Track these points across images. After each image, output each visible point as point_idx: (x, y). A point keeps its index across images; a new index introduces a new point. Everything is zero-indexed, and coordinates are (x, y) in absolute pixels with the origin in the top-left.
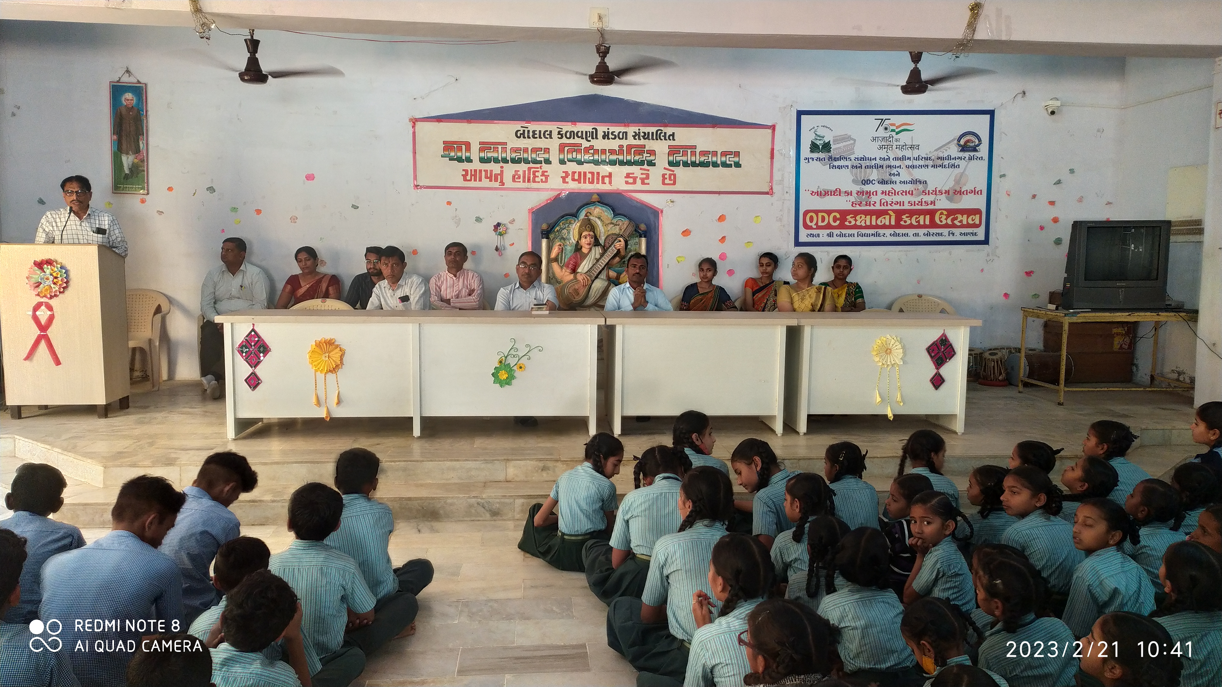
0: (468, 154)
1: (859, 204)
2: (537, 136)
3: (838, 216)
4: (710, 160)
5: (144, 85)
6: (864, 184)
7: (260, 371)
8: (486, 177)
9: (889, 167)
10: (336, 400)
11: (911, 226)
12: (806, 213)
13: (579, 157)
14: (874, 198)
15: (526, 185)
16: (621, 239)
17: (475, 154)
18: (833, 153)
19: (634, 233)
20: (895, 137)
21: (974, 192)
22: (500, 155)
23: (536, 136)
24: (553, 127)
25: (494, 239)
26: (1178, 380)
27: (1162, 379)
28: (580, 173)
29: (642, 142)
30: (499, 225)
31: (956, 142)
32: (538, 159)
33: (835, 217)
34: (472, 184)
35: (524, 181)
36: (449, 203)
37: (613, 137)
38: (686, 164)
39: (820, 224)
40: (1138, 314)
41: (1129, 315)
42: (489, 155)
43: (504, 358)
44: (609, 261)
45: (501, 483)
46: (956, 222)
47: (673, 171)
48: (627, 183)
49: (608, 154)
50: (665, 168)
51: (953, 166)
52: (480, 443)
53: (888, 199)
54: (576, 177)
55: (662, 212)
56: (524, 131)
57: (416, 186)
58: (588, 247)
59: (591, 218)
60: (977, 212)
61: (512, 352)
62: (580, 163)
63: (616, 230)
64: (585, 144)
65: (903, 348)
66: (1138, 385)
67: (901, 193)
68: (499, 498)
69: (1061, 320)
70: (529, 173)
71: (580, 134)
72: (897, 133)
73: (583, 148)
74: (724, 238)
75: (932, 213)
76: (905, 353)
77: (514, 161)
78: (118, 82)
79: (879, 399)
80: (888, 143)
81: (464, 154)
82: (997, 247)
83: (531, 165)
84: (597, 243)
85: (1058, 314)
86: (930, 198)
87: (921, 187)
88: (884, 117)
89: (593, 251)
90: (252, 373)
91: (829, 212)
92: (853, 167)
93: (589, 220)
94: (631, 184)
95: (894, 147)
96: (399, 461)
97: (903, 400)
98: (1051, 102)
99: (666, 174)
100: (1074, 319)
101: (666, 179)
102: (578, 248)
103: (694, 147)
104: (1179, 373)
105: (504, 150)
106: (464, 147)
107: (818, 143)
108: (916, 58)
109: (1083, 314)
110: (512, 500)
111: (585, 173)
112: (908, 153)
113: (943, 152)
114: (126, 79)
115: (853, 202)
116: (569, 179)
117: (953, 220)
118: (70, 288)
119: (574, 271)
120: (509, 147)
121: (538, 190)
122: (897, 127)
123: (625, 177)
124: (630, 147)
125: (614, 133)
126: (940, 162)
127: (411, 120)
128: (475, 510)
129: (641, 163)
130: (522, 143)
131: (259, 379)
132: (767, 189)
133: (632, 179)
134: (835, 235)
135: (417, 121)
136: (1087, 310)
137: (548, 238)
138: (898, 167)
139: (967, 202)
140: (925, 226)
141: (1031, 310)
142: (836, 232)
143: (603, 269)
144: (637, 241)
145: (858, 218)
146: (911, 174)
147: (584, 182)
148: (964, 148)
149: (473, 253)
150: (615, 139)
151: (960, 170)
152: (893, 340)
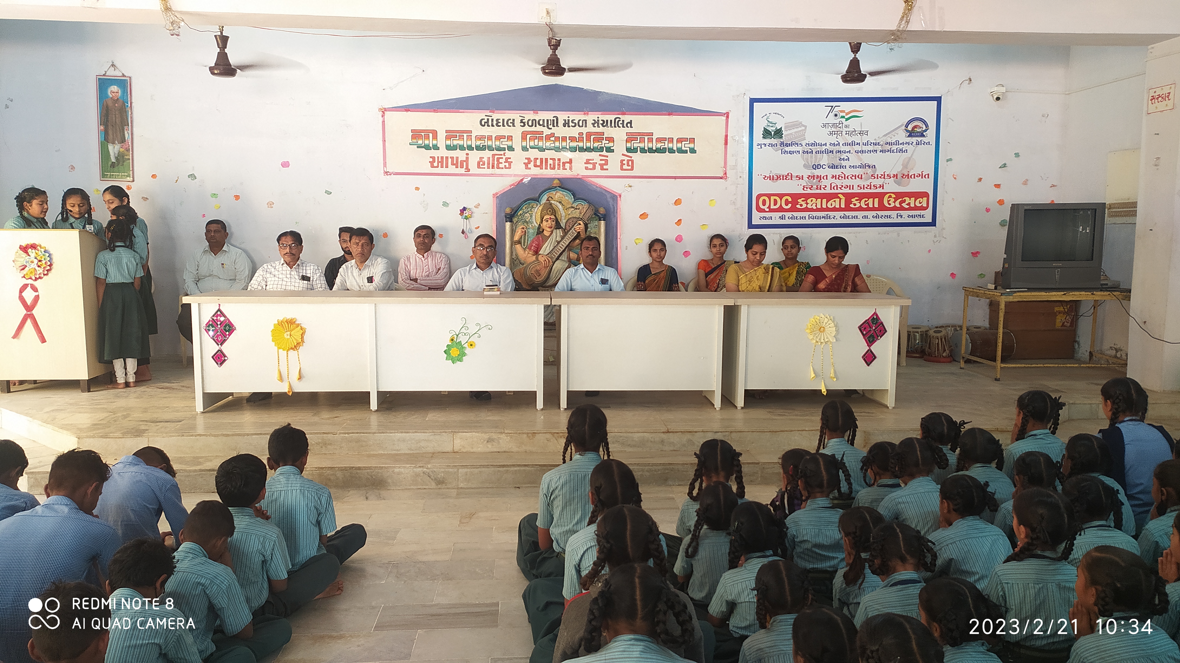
0: (435, 142)
1: (810, 188)
2: (501, 124)
3: (790, 200)
4: (666, 146)
5: (128, 79)
6: (815, 169)
7: (226, 348)
8: (453, 164)
9: (839, 152)
10: (297, 376)
11: (860, 209)
12: (759, 196)
13: (541, 144)
14: (824, 182)
15: (491, 171)
16: (581, 222)
17: (441, 142)
18: (784, 139)
19: (594, 216)
20: (845, 123)
21: (921, 175)
22: (465, 143)
23: (499, 124)
24: (516, 116)
25: (460, 222)
26: (1116, 357)
27: (1100, 356)
28: (541, 159)
29: (601, 129)
30: (464, 209)
31: (904, 127)
32: (501, 146)
33: (787, 200)
34: (439, 170)
35: (488, 168)
36: (417, 189)
37: (573, 125)
38: (643, 151)
39: (772, 207)
40: (1073, 293)
41: (1065, 294)
42: (455, 143)
43: (455, 336)
44: (570, 243)
45: (448, 454)
46: (904, 205)
47: (631, 157)
48: (587, 168)
49: (568, 141)
50: (623, 155)
51: (901, 151)
52: (434, 416)
53: (838, 182)
54: (538, 163)
55: (620, 196)
56: (488, 119)
57: (386, 173)
58: (549, 230)
59: (553, 202)
60: (925, 195)
61: (463, 330)
62: (542, 150)
63: (576, 214)
64: (546, 132)
65: (836, 326)
66: (1079, 361)
67: (851, 177)
68: (444, 468)
69: (998, 299)
70: (493, 160)
71: (541, 123)
72: (847, 120)
73: (544, 135)
74: (680, 220)
75: (881, 196)
76: (837, 331)
77: (478, 148)
78: (104, 75)
79: (813, 375)
80: (838, 129)
81: (431, 142)
82: (944, 229)
83: (495, 152)
84: (558, 226)
85: (995, 294)
86: (878, 182)
87: (870, 171)
88: (834, 104)
89: (554, 234)
90: (219, 351)
91: (781, 196)
92: (804, 152)
93: (551, 204)
94: (590, 169)
95: (844, 133)
96: (353, 433)
97: (836, 376)
98: (996, 89)
99: (624, 160)
100: (1011, 299)
101: (624, 164)
102: (540, 231)
103: (650, 134)
104: (1117, 350)
105: (469, 138)
106: (431, 135)
107: (770, 129)
108: (856, 48)
109: (1018, 294)
110: (456, 470)
111: (546, 159)
112: (857, 139)
113: (891, 138)
114: (111, 73)
115: (804, 186)
116: (531, 165)
117: (900, 203)
118: (53, 271)
119: (536, 252)
120: (474, 135)
121: (501, 175)
122: (847, 114)
123: (585, 163)
124: (589, 135)
125: (574, 121)
126: (888, 147)
127: (380, 109)
128: (421, 479)
129: (601, 149)
130: (487, 131)
131: (225, 356)
132: (721, 175)
133: (592, 165)
134: (787, 218)
135: (386, 110)
136: (1024, 290)
137: (511, 221)
138: (848, 152)
139: (914, 186)
140: (874, 209)
141: (972, 290)
142: (789, 214)
143: (564, 251)
144: (597, 224)
145: (809, 201)
146: (860, 159)
147: (546, 168)
148: (911, 134)
149: (441, 236)
150: (575, 126)
151: (908, 154)
152: (826, 319)
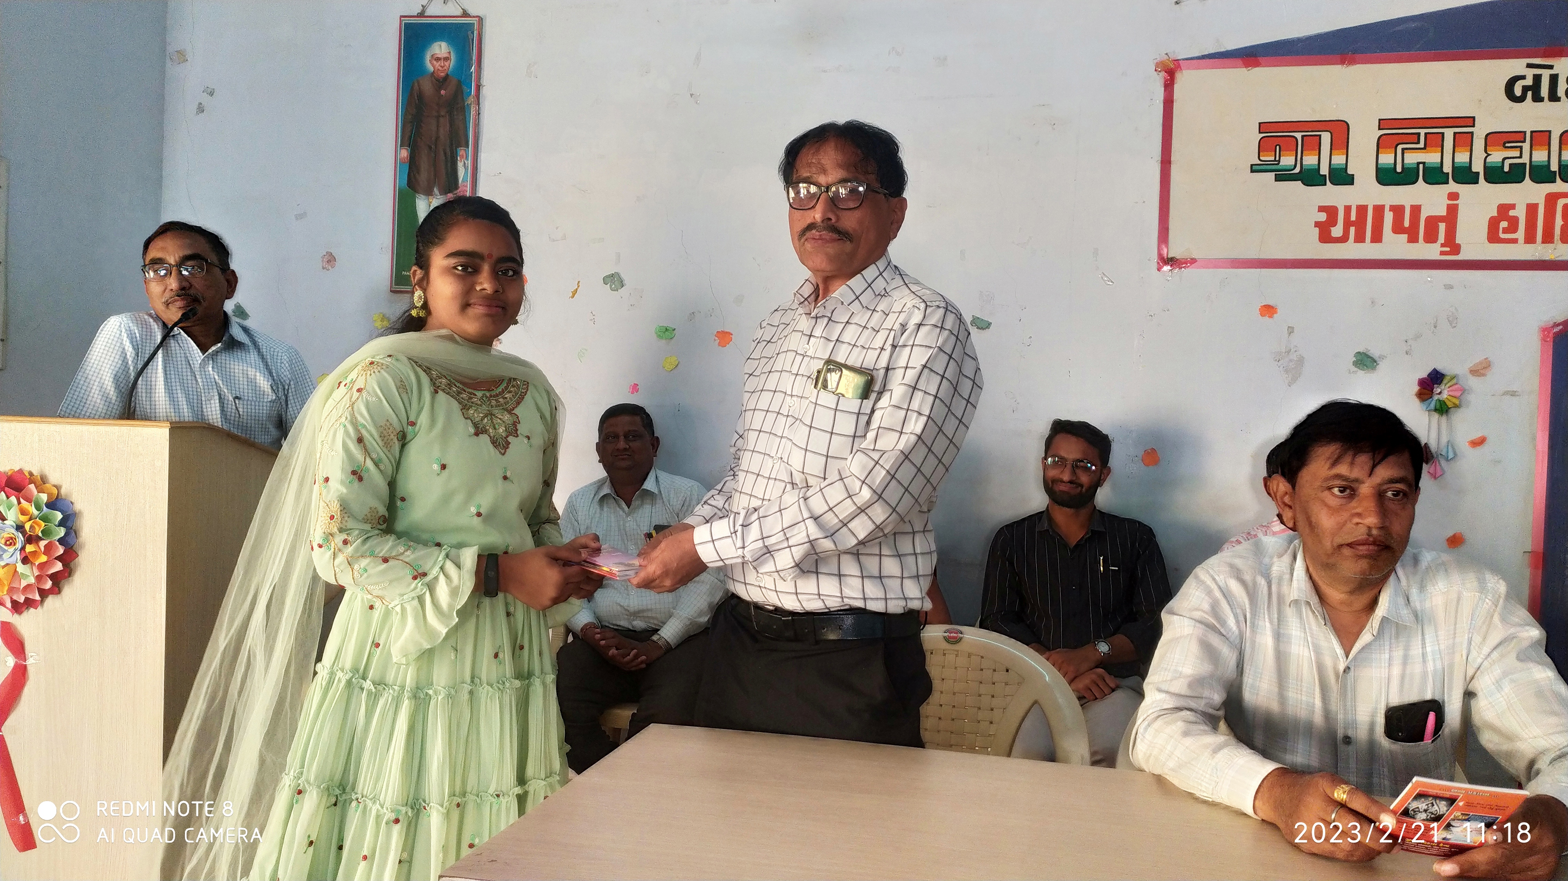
0: (1339, 160)
5: (476, 22)
8: (1398, 229)
15: (1538, 251)
17: (1362, 158)
22: (1448, 158)
30: (1437, 376)
34: (1351, 250)
35: (1530, 240)
36: (1268, 310)
42: (1412, 159)
56: (1537, 79)
57: (1167, 262)
70: (1550, 213)
77: (1495, 175)
78: (421, 15)
81: (1324, 160)
83: (1559, 186)
105: (1464, 141)
106: (1326, 138)
114: (438, 8)
118: (74, 579)
120: (1480, 132)
127: (1159, 66)
130: (1530, 116)
135: (1179, 67)
